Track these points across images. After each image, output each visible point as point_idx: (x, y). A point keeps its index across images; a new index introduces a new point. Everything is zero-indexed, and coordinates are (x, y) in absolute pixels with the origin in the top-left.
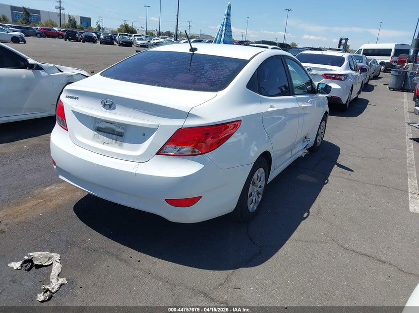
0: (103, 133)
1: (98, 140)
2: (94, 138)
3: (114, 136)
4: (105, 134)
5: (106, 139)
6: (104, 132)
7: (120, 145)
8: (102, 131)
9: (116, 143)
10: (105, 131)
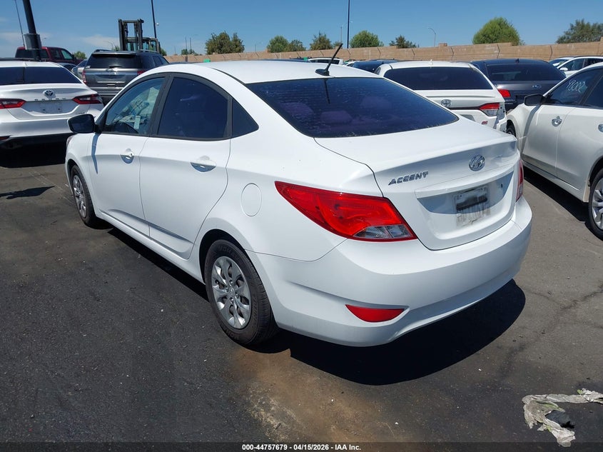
0: (467, 210)
1: (464, 223)
2: (460, 223)
3: (480, 205)
4: (471, 208)
5: (472, 215)
6: (468, 207)
7: (488, 213)
8: (465, 208)
9: (483, 213)
10: (468, 204)
